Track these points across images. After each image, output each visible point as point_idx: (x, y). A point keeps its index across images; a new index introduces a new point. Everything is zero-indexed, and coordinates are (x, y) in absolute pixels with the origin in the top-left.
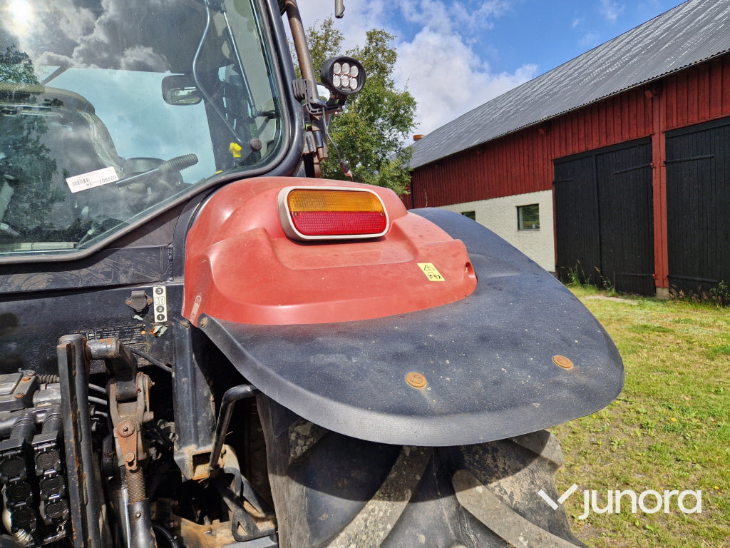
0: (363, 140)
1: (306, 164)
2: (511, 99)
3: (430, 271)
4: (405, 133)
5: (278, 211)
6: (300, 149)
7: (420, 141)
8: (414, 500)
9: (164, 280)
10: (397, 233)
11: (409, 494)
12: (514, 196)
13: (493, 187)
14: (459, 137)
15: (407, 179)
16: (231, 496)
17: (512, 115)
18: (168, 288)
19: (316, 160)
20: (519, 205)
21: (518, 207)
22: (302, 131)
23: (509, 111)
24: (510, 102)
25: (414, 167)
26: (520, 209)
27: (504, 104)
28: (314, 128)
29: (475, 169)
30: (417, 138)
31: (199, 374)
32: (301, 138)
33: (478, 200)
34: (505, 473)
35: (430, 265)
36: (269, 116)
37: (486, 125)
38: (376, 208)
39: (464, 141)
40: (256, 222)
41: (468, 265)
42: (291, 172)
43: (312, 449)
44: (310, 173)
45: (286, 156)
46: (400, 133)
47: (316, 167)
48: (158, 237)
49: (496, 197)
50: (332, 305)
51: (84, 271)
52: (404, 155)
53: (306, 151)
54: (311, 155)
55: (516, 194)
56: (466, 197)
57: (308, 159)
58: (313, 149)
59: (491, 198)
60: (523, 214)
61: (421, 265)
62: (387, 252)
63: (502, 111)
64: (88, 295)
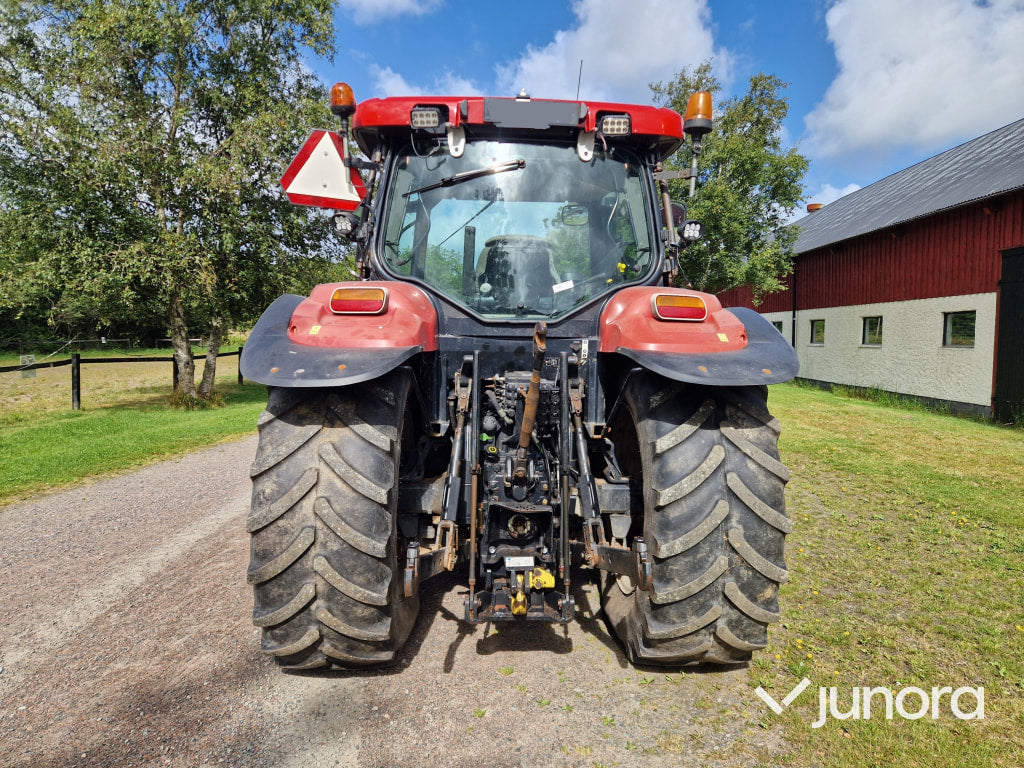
0: (730, 218)
1: (664, 280)
2: (958, 159)
3: (723, 337)
4: (789, 208)
5: (650, 306)
6: (661, 270)
7: (815, 214)
8: (701, 427)
9: (587, 337)
10: (712, 320)
11: (699, 425)
12: (941, 299)
13: (911, 284)
14: (871, 212)
15: (788, 267)
16: (608, 457)
17: (951, 185)
18: (590, 342)
19: (670, 276)
20: (947, 311)
21: (946, 315)
22: (663, 260)
23: (950, 178)
24: (956, 163)
25: (800, 252)
26: (950, 318)
27: (946, 166)
28: (671, 258)
29: (888, 259)
30: (811, 209)
31: (600, 386)
32: (662, 265)
33: (888, 301)
34: (746, 427)
35: (724, 335)
36: (645, 250)
37: (912, 196)
38: (700, 306)
39: (876, 218)
40: (639, 310)
41: (743, 336)
42: (654, 284)
43: (660, 406)
44: (666, 284)
45: (652, 274)
46: (783, 208)
47: (670, 280)
48: (587, 316)
49: (915, 299)
50: (673, 346)
51: (555, 329)
52: (786, 237)
53: (665, 271)
54: (668, 273)
55: (944, 296)
56: (871, 298)
57: (666, 275)
58: (669, 270)
59: (907, 299)
60: (954, 324)
61: (719, 335)
62: (705, 328)
63: (940, 176)
64: (554, 341)
